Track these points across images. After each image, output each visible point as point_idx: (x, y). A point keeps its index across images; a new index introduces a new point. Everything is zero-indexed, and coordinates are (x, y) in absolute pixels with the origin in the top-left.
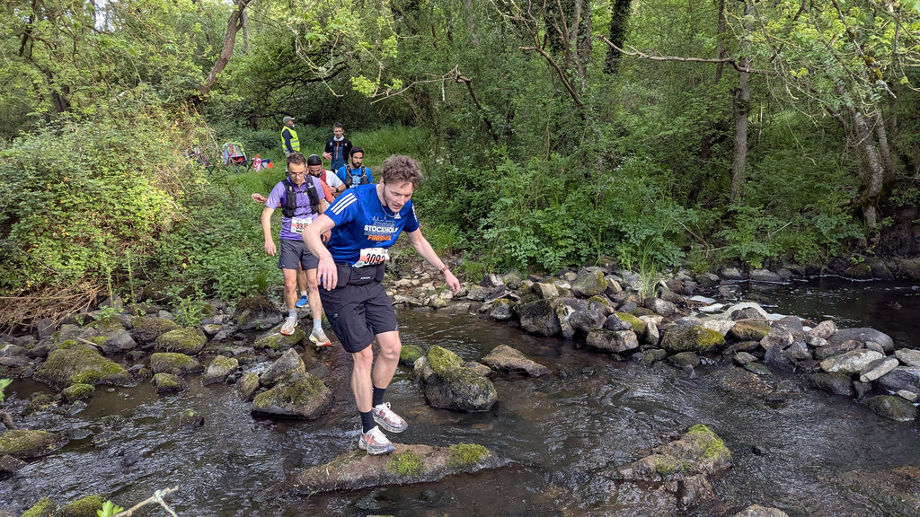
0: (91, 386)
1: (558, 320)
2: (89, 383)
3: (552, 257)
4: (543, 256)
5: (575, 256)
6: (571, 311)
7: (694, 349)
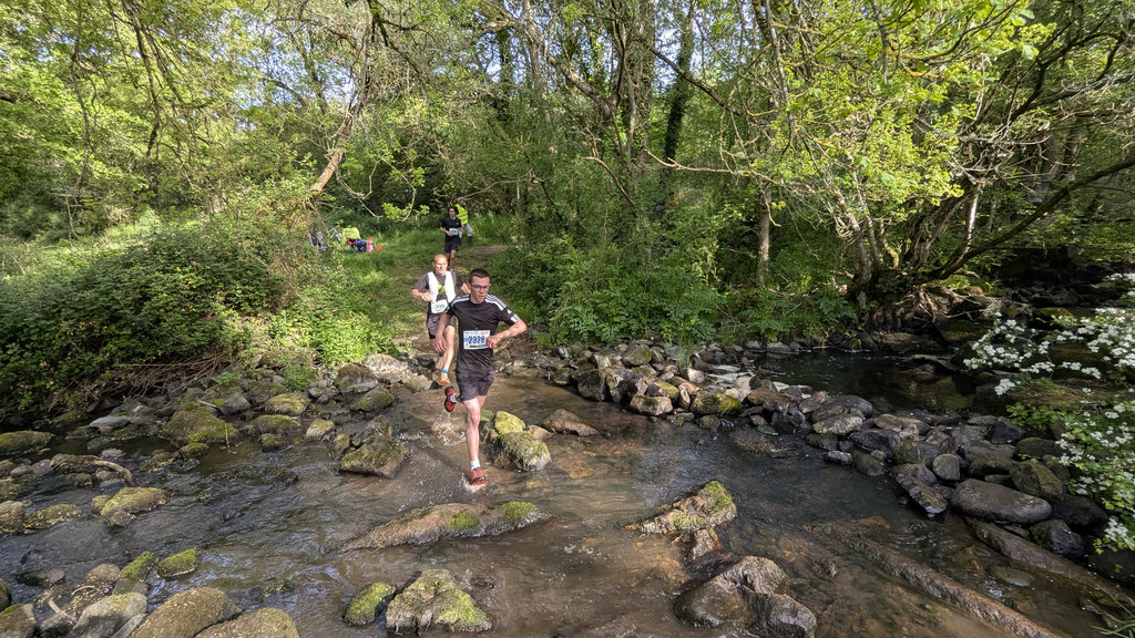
0: (205, 445)
1: (607, 388)
2: (204, 442)
3: (608, 332)
4: (601, 330)
5: (626, 331)
6: (619, 379)
7: (716, 413)
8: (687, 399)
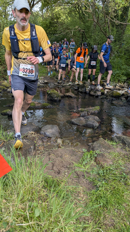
1: (86, 89)
6: (90, 87)
7: (112, 96)
8: (106, 93)
